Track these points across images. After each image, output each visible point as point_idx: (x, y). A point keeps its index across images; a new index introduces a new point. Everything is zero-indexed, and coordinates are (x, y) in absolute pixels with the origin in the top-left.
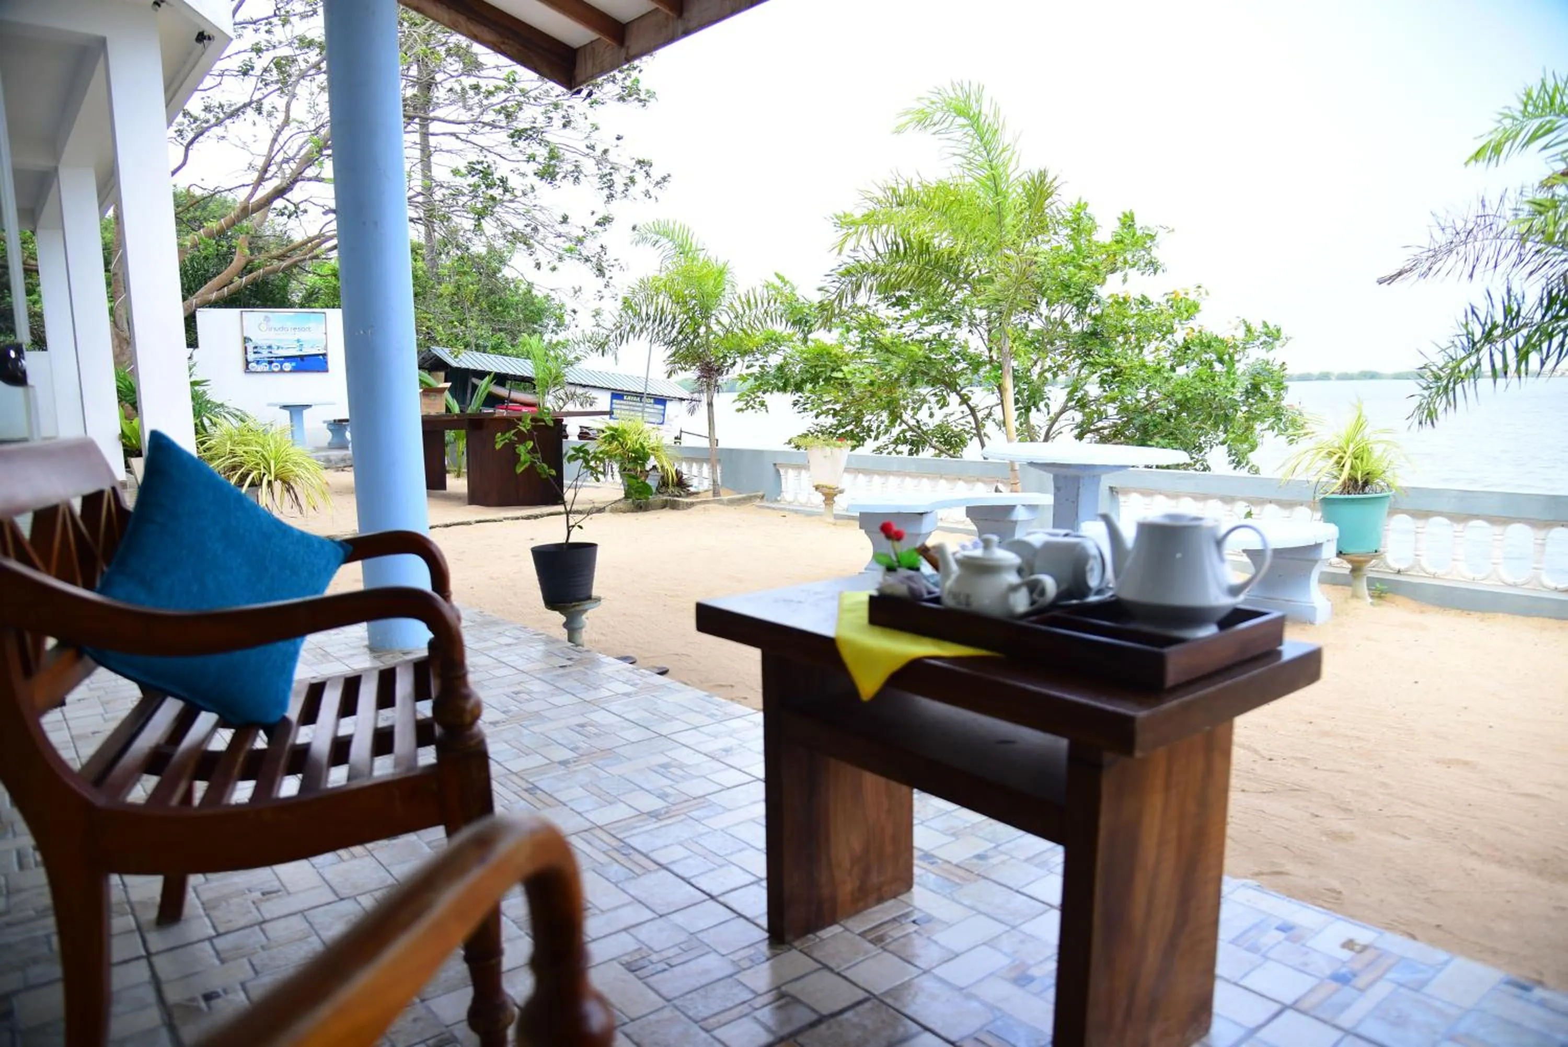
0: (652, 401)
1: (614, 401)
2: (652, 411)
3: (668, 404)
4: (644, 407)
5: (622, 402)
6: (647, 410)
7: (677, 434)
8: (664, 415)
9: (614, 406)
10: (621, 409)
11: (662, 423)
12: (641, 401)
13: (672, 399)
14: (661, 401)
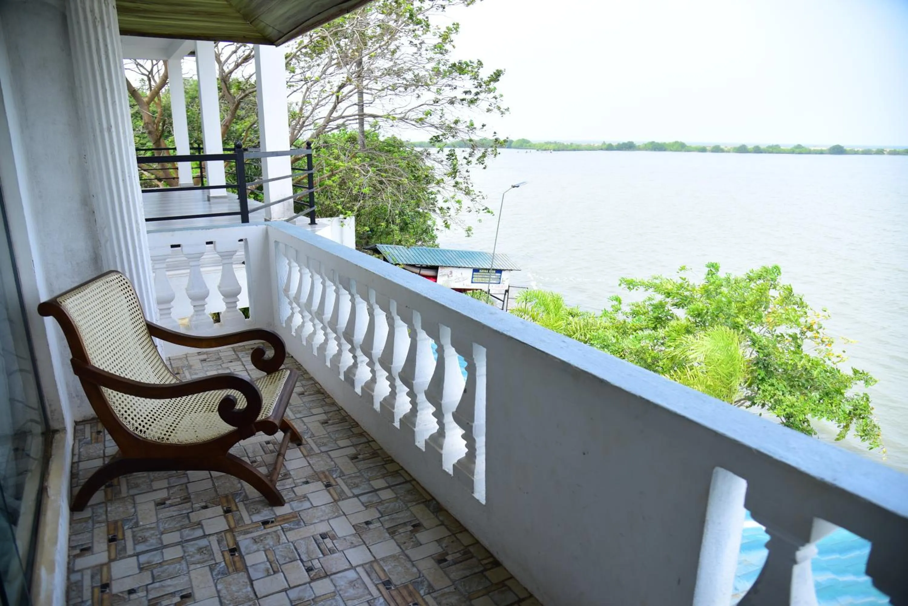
0: (494, 271)
1: (474, 273)
2: (494, 277)
3: (503, 273)
4: (490, 275)
5: (478, 273)
6: (492, 277)
7: (507, 288)
8: (500, 279)
9: (474, 276)
10: (477, 277)
11: (499, 283)
12: (489, 272)
13: (504, 270)
14: (499, 271)
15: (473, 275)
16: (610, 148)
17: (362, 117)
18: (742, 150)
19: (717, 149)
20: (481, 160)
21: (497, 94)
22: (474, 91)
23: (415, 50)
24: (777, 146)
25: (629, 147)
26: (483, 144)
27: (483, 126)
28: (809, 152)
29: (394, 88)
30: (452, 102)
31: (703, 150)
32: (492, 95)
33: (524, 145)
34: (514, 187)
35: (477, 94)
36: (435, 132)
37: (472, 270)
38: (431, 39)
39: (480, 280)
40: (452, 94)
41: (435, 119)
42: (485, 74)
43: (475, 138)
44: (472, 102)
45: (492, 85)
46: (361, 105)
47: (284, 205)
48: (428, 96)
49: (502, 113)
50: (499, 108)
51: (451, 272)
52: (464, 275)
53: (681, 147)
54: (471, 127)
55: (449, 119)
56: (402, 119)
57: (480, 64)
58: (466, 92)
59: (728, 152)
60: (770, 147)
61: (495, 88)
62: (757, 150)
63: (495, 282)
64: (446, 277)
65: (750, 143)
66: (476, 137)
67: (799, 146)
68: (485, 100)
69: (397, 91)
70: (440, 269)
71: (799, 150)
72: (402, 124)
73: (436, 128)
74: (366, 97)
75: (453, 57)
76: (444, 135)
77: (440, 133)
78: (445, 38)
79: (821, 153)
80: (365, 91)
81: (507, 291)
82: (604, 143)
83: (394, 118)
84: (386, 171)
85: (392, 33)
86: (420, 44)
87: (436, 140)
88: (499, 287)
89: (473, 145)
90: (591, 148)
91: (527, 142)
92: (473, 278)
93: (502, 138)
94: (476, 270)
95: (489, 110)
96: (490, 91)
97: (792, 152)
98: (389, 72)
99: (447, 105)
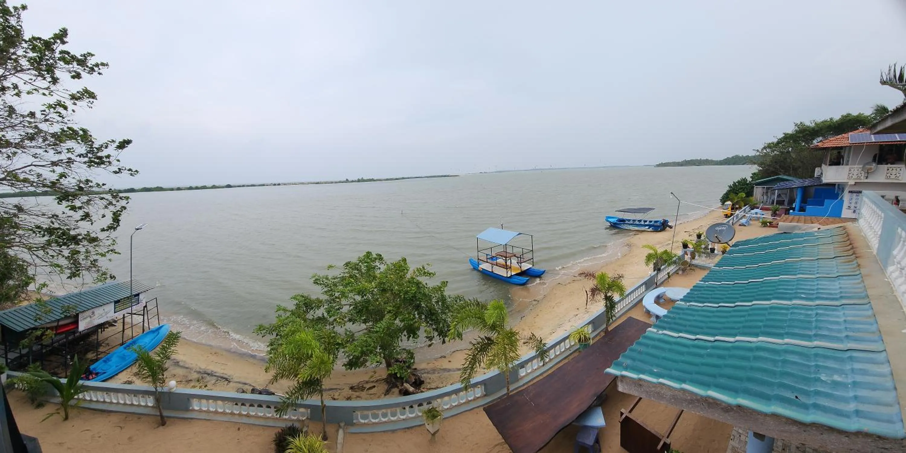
0: (133, 297)
2: (133, 301)
3: (141, 295)
4: (129, 301)
5: (119, 304)
6: (131, 301)
7: (145, 304)
8: (139, 300)
10: (119, 307)
11: (138, 304)
13: (142, 293)
14: (138, 295)
15: (115, 306)
28: (218, 187)
34: (138, 229)
37: (113, 303)
39: (121, 308)
51: (93, 313)
52: (106, 310)
60: (202, 187)
62: (197, 188)
63: (135, 304)
64: (89, 318)
65: (194, 185)
67: (214, 186)
70: (80, 315)
79: (223, 187)
81: (145, 307)
88: (139, 306)
92: (115, 308)
94: (116, 302)
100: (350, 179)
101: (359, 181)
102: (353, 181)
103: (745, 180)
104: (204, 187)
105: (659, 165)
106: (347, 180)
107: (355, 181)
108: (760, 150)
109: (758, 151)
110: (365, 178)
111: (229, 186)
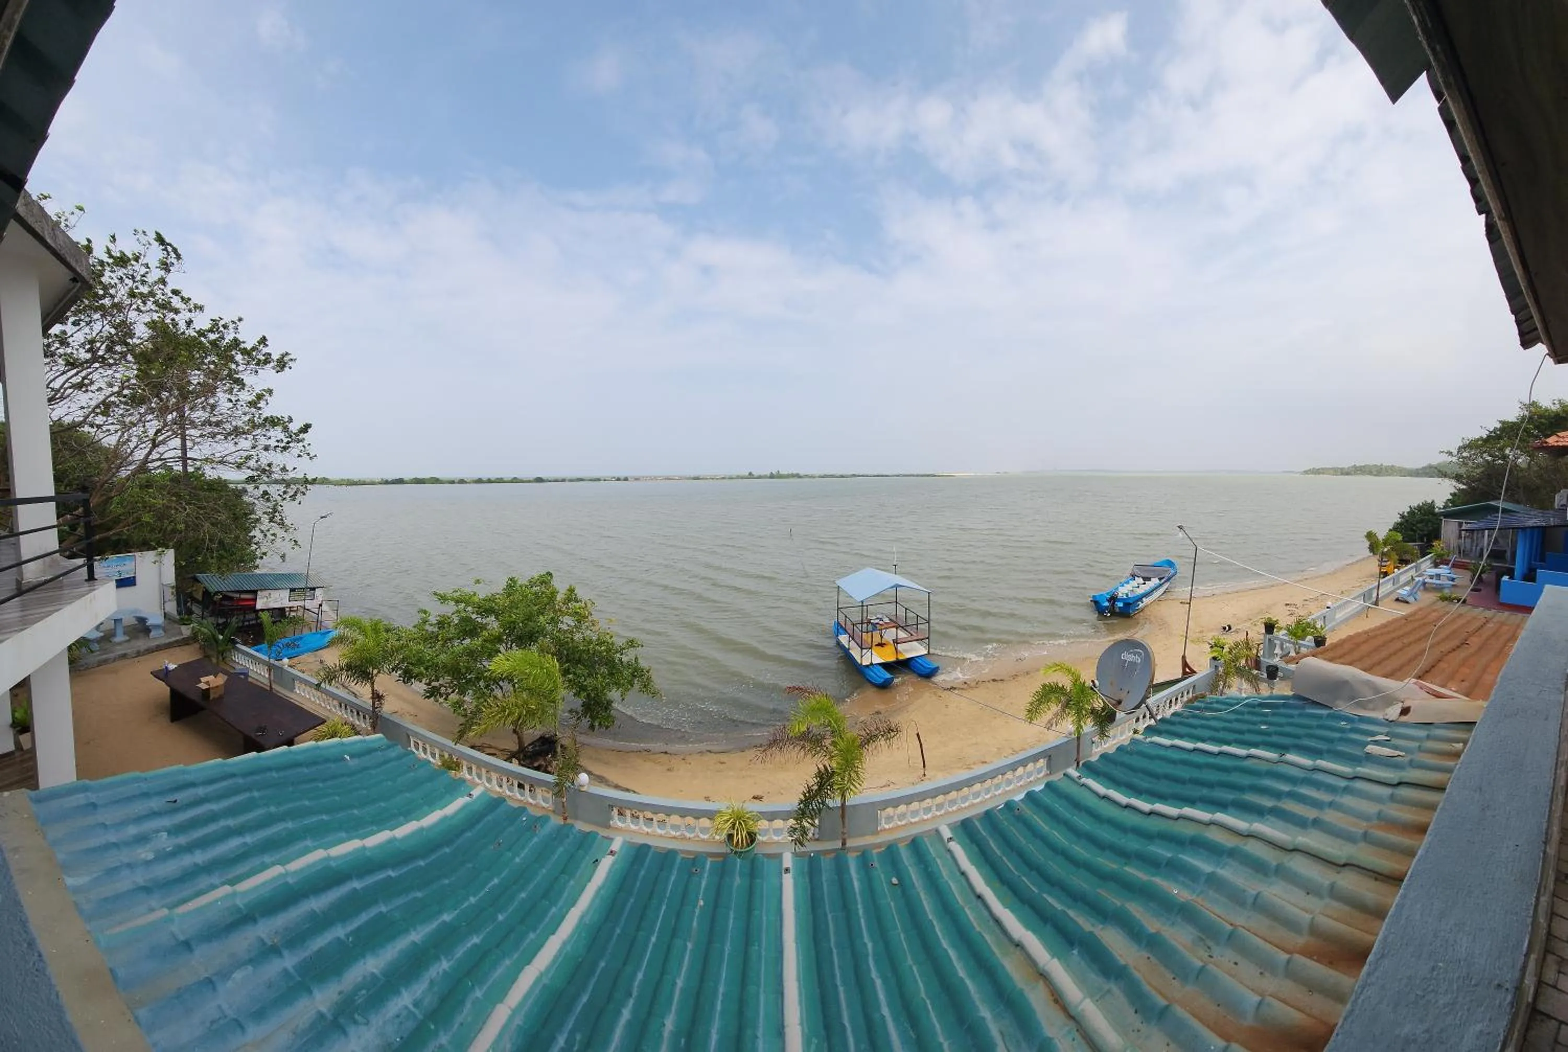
0: (309, 590)
1: (291, 593)
2: (309, 594)
3: (317, 590)
4: (305, 594)
5: (294, 593)
6: (307, 595)
8: (314, 596)
10: (294, 597)
11: (313, 599)
12: (304, 591)
13: (318, 588)
14: (314, 589)
15: (290, 595)
16: (387, 482)
17: (184, 459)
18: (479, 481)
19: (462, 481)
20: (293, 497)
21: (306, 443)
22: (286, 440)
23: (231, 405)
24: (502, 479)
25: (400, 481)
26: (295, 481)
27: (294, 469)
28: (522, 481)
29: (213, 436)
30: (266, 448)
31: (453, 482)
32: (301, 444)
33: (325, 481)
34: (322, 518)
35: (288, 442)
36: (250, 473)
37: (289, 591)
38: (245, 396)
39: (296, 598)
40: (268, 443)
41: (252, 463)
42: (294, 427)
43: (286, 477)
44: (285, 448)
45: (301, 436)
46: (184, 449)
47: (44, 562)
48: (245, 443)
49: (311, 458)
50: (308, 454)
51: (270, 594)
52: (281, 596)
53: (436, 481)
54: (284, 469)
55: (264, 462)
56: (221, 462)
57: (291, 420)
58: (278, 441)
59: (469, 483)
61: (304, 439)
62: (489, 481)
63: (309, 599)
64: (265, 599)
65: (485, 477)
66: (289, 476)
67: (515, 478)
68: (296, 448)
69: (217, 439)
70: (259, 592)
71: (515, 480)
72: (220, 466)
73: (252, 470)
74: (189, 444)
75: (267, 412)
76: (259, 476)
77: (255, 474)
78: (260, 397)
79: (529, 482)
80: (187, 437)
81: (321, 605)
82: (382, 479)
83: (214, 461)
84: (205, 508)
85: (212, 391)
86: (236, 401)
87: (251, 480)
88: (313, 602)
89: (288, 484)
90: (373, 483)
91: (327, 479)
92: (290, 597)
93: (310, 477)
94: (292, 590)
95: (299, 456)
96: (299, 441)
97: (512, 482)
98: (207, 423)
99: (262, 451)
100: (755, 473)
101: (772, 476)
102: (760, 477)
103: (1432, 506)
104: (500, 481)
105: (1306, 472)
106: (750, 474)
107: (765, 477)
108: (1455, 452)
109: (1450, 453)
110: (784, 472)
111: (539, 480)
